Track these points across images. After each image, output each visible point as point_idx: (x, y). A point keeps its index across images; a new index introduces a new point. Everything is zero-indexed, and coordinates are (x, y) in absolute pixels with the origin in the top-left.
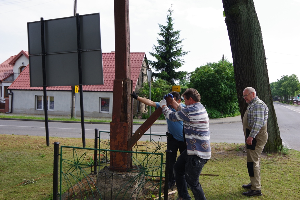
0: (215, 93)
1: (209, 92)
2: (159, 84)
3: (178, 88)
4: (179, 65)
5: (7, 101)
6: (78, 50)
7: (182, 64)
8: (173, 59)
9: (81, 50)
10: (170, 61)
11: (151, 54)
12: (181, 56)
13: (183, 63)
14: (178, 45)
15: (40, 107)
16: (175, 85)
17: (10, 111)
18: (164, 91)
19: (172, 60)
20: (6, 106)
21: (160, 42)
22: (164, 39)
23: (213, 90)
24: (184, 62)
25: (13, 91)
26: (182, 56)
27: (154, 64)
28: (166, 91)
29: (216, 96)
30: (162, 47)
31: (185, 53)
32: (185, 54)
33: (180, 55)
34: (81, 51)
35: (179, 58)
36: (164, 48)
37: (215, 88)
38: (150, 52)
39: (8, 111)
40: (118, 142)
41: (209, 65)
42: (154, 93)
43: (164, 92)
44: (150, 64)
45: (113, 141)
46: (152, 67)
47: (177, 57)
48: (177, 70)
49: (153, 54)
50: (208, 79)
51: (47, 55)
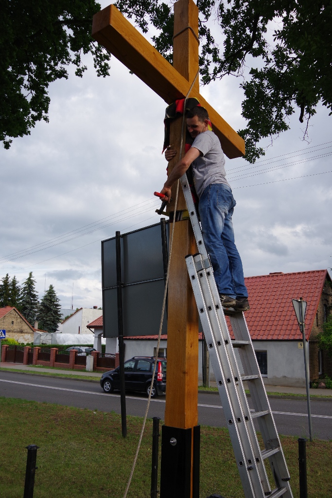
6: (165, 275)
20: (116, 363)
25: (125, 342)
51: (124, 287)
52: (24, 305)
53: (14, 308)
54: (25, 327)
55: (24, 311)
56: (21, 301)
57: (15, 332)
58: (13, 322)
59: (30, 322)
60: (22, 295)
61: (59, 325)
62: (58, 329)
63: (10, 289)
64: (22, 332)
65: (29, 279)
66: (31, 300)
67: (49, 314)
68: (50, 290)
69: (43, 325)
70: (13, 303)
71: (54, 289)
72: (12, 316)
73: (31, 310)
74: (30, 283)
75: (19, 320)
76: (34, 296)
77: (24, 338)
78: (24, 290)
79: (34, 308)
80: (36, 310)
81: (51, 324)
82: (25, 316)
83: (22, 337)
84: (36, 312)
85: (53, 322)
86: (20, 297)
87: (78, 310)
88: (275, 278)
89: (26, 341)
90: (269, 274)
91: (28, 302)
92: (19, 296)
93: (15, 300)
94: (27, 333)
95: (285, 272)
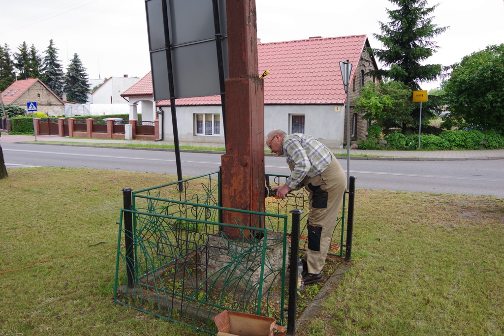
0: (497, 102)
1: (484, 101)
2: (388, 89)
3: (422, 95)
4: (427, 53)
5: (157, 122)
6: (216, 35)
7: (434, 50)
8: (417, 42)
9: (221, 36)
10: (412, 47)
11: (377, 37)
12: (432, 36)
13: (436, 49)
14: (426, 17)
15: (201, 130)
16: (421, 89)
17: (160, 138)
18: (397, 101)
19: (415, 45)
20: (155, 130)
21: (393, 14)
22: (400, 9)
23: (493, 97)
24: (437, 47)
25: (163, 109)
26: (434, 36)
27: (382, 55)
28: (401, 100)
29: (500, 107)
30: (397, 22)
31: (438, 31)
32: (439, 33)
33: (430, 35)
34: (221, 38)
35: (428, 40)
36: (400, 23)
37: (497, 93)
38: (374, 34)
39: (158, 137)
40: (235, 189)
41: (491, 49)
42: (379, 105)
43: (397, 103)
44: (375, 55)
45: (226, 188)
46: (379, 60)
47: (424, 40)
48: (423, 63)
49: (380, 38)
50: (482, 77)
51: (173, 49)
52: (48, 76)
53: (37, 79)
54: (53, 100)
55: (49, 82)
56: (44, 72)
57: (43, 105)
58: (39, 94)
59: (58, 94)
60: (45, 66)
61: (88, 95)
62: (87, 100)
63: (30, 59)
64: (50, 104)
65: (50, 47)
66: (55, 70)
67: (76, 85)
68: (75, 59)
69: (72, 97)
70: (36, 74)
71: (79, 58)
72: (37, 88)
73: (56, 81)
74: (52, 52)
75: (45, 92)
76: (58, 66)
77: (54, 111)
78: (46, 60)
79: (59, 79)
80: (62, 81)
81: (80, 96)
82: (51, 88)
83: (51, 110)
84: (62, 83)
85: (82, 93)
86: (43, 68)
87: (106, 80)
88: (315, 42)
89: (56, 113)
90: (308, 38)
91: (52, 73)
92: (42, 66)
93: (37, 72)
94: (56, 105)
95: (324, 37)
